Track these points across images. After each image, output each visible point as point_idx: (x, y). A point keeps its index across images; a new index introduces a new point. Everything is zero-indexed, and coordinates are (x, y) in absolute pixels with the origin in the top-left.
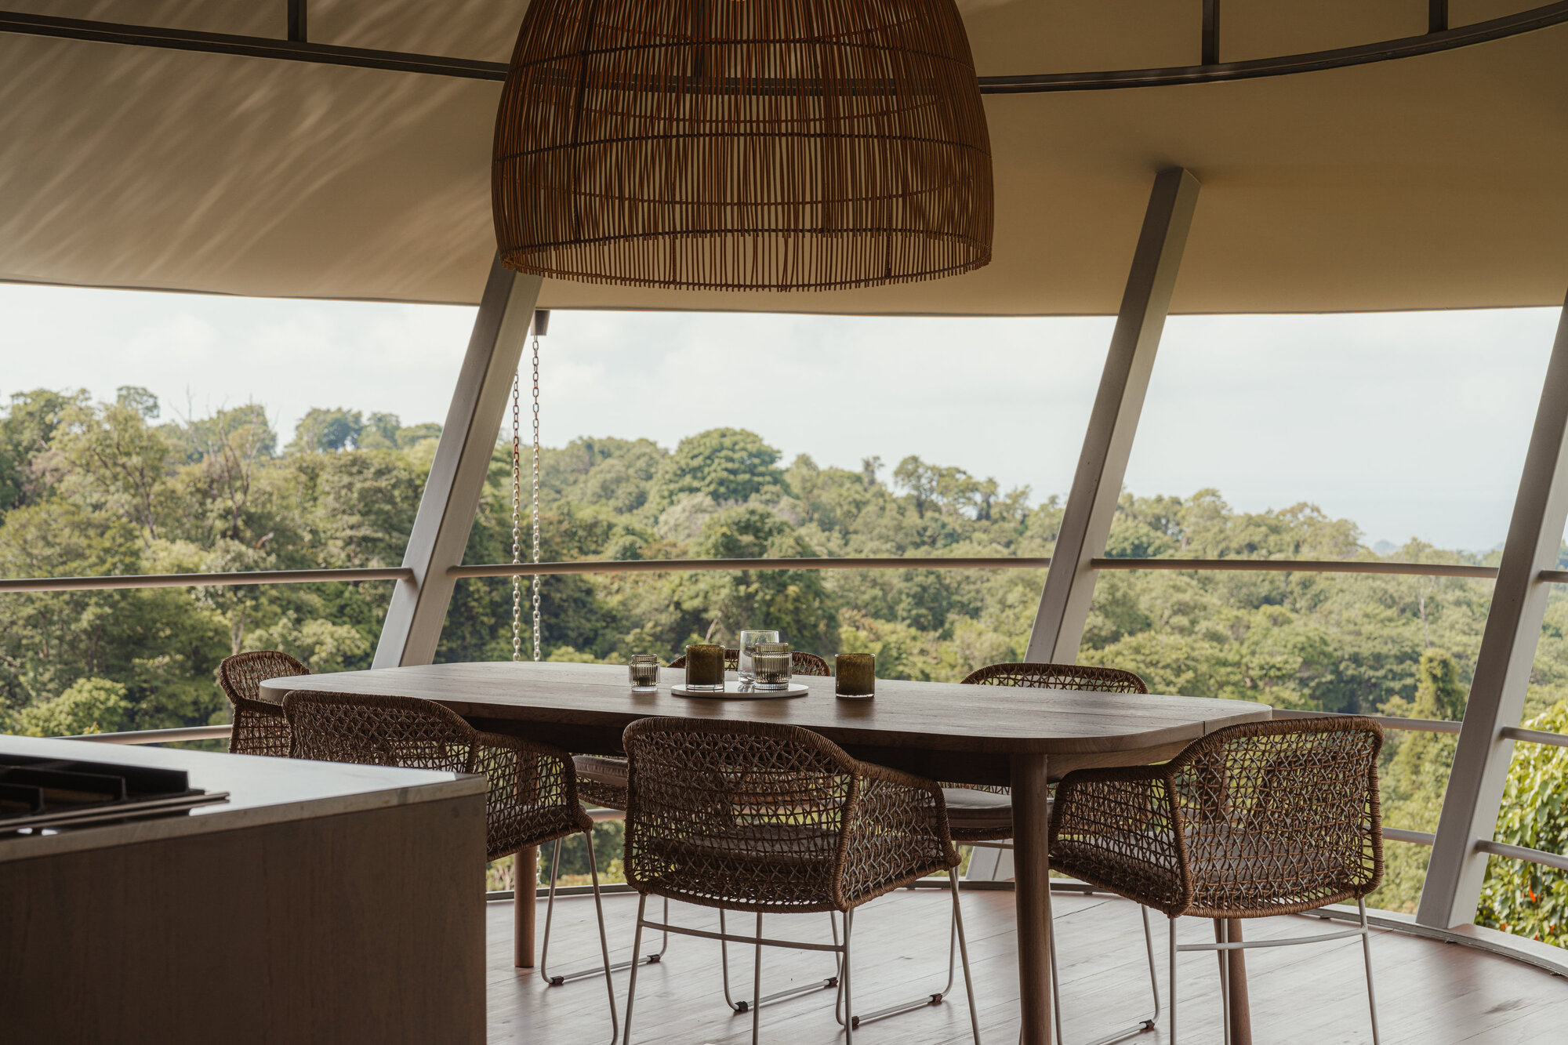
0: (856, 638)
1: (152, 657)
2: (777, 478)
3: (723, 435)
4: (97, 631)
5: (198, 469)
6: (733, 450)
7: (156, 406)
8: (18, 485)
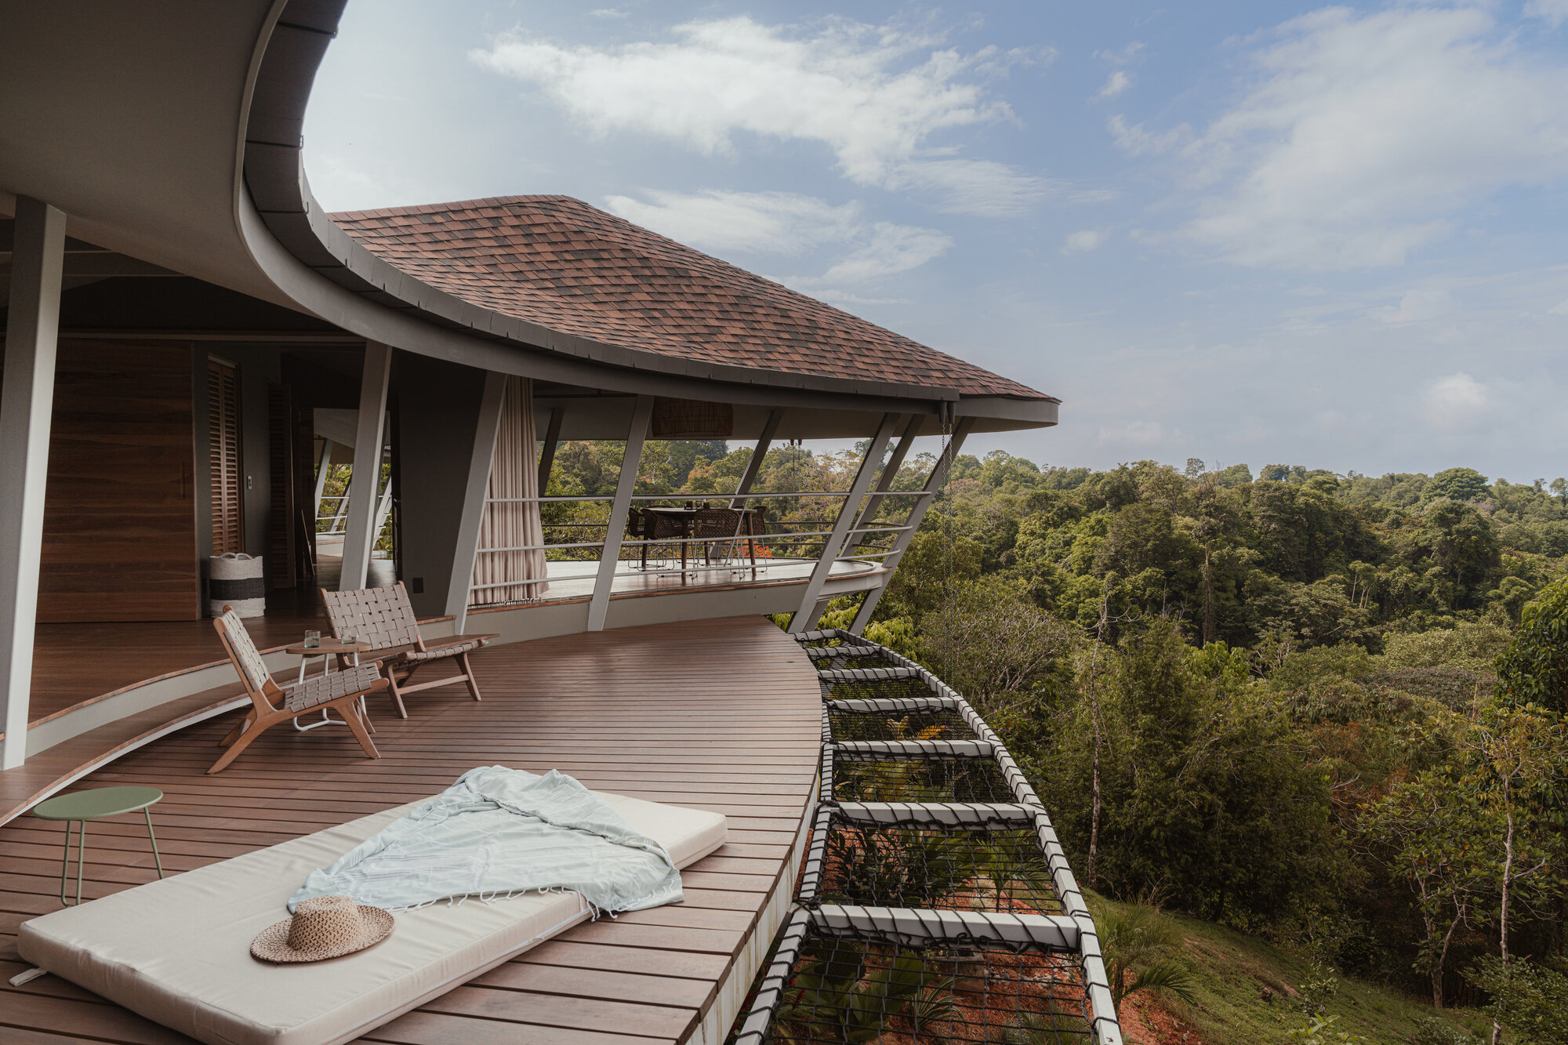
0: (1510, 560)
1: (1176, 561)
2: (1485, 489)
3: (1457, 471)
4: (1155, 549)
5: (1196, 489)
6: (1462, 478)
7: (1203, 466)
8: (1134, 496)
